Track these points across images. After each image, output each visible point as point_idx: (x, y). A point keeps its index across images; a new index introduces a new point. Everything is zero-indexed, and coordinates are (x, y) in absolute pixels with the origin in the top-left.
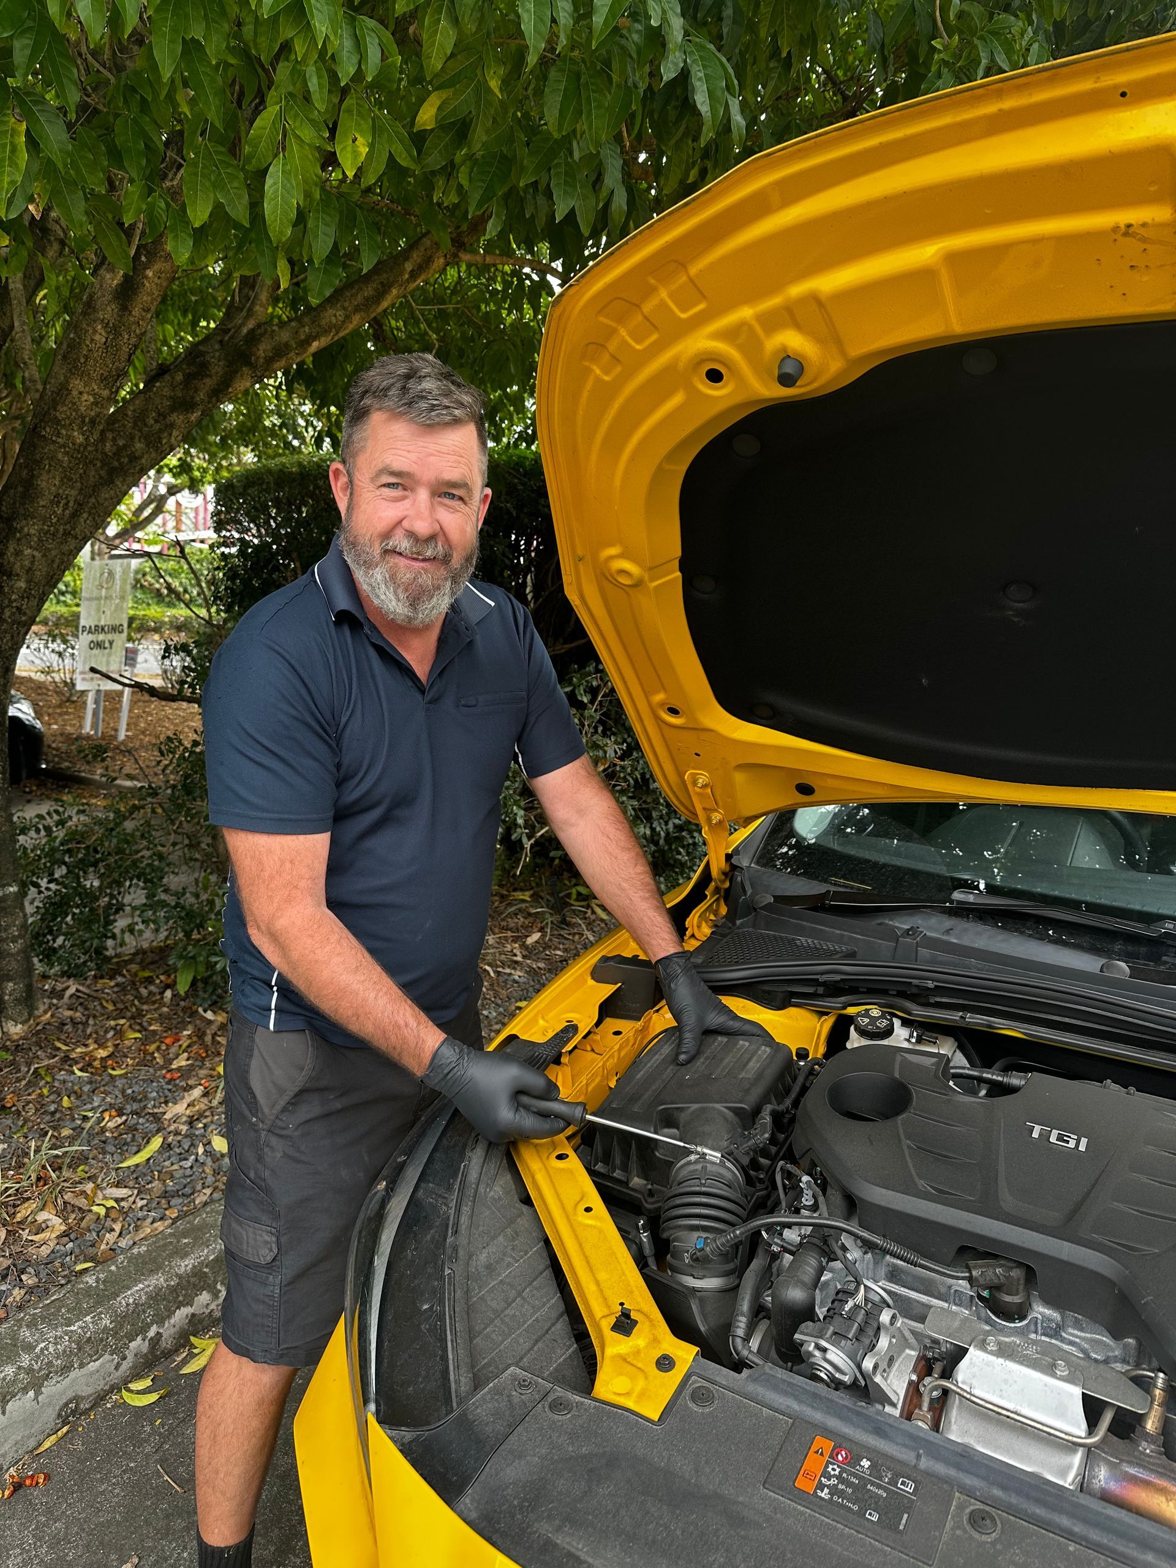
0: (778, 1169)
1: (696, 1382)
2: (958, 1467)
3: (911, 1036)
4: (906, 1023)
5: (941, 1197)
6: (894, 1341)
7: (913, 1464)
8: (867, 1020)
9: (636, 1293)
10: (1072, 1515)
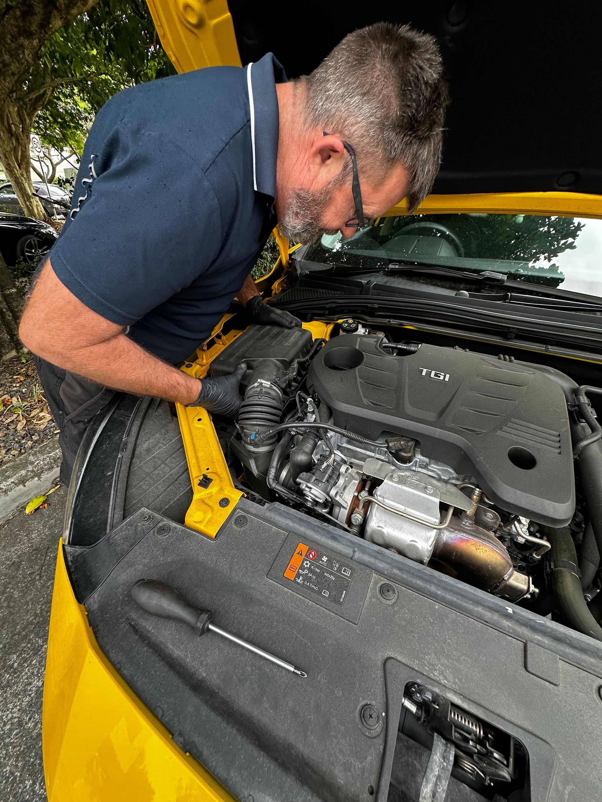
0: (297, 395)
1: (240, 513)
2: (376, 558)
3: (366, 331)
4: (364, 326)
5: (376, 407)
6: (347, 479)
7: (351, 555)
8: (346, 325)
9: (216, 463)
10: (438, 585)
